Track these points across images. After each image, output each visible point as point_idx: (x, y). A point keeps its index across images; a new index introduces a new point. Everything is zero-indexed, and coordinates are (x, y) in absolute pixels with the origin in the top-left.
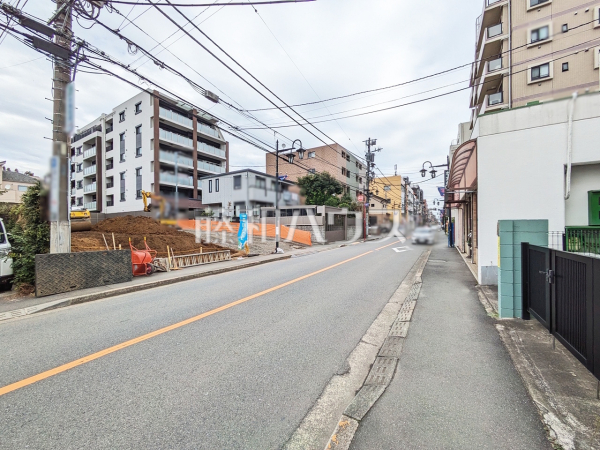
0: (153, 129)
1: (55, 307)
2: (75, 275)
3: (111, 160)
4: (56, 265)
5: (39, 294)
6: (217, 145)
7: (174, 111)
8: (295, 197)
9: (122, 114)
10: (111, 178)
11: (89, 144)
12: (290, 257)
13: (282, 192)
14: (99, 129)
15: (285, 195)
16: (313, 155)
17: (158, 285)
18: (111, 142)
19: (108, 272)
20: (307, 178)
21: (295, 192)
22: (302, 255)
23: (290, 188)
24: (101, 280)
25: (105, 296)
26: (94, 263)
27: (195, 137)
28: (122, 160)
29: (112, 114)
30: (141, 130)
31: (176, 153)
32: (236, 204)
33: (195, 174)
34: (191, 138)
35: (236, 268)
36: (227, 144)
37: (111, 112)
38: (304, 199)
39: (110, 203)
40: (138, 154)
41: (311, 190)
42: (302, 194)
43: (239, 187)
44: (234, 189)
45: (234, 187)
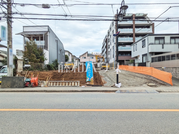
4: (6, 80)
11: (105, 42)
12: (115, 91)
18: (109, 39)
19: (17, 84)
26: (14, 80)
27: (134, 27)
29: (109, 30)
32: (143, 55)
36: (153, 24)
40: (113, 41)
43: (145, 46)
44: (143, 47)
45: (143, 46)
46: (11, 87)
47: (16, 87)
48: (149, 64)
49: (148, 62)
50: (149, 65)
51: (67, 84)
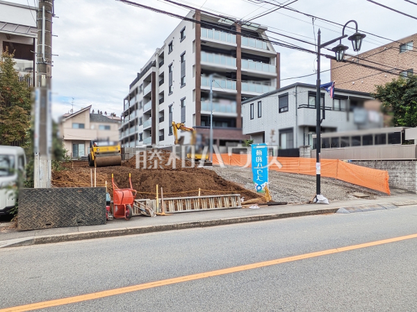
0: (194, 54)
1: (21, 244)
2: (51, 212)
3: (162, 94)
4: (35, 201)
5: (19, 228)
6: (265, 59)
7: (217, 29)
8: (375, 116)
9: (171, 45)
10: (162, 112)
11: (147, 81)
12: (335, 211)
13: (351, 110)
14: (154, 65)
15: (358, 115)
16: (410, 47)
17: (126, 233)
18: (162, 76)
19: (82, 211)
20: (394, 85)
21: (373, 109)
22: (361, 210)
23: (367, 104)
24: (75, 220)
25: (68, 239)
26: (68, 200)
27: (239, 54)
28: (170, 92)
29: (163, 48)
30: (185, 58)
31: (211, 77)
32: (282, 131)
33: (239, 98)
34: (235, 56)
35: (236, 221)
36: (277, 56)
37: (163, 45)
38: (390, 118)
39: (162, 138)
40: (183, 84)
41: (401, 104)
42: (384, 111)
43: (286, 109)
44: (280, 112)
45: (280, 110)
46: (61, 225)
47: (80, 223)
48: (309, 151)
49: (307, 147)
50: (309, 154)
51: (212, 203)
